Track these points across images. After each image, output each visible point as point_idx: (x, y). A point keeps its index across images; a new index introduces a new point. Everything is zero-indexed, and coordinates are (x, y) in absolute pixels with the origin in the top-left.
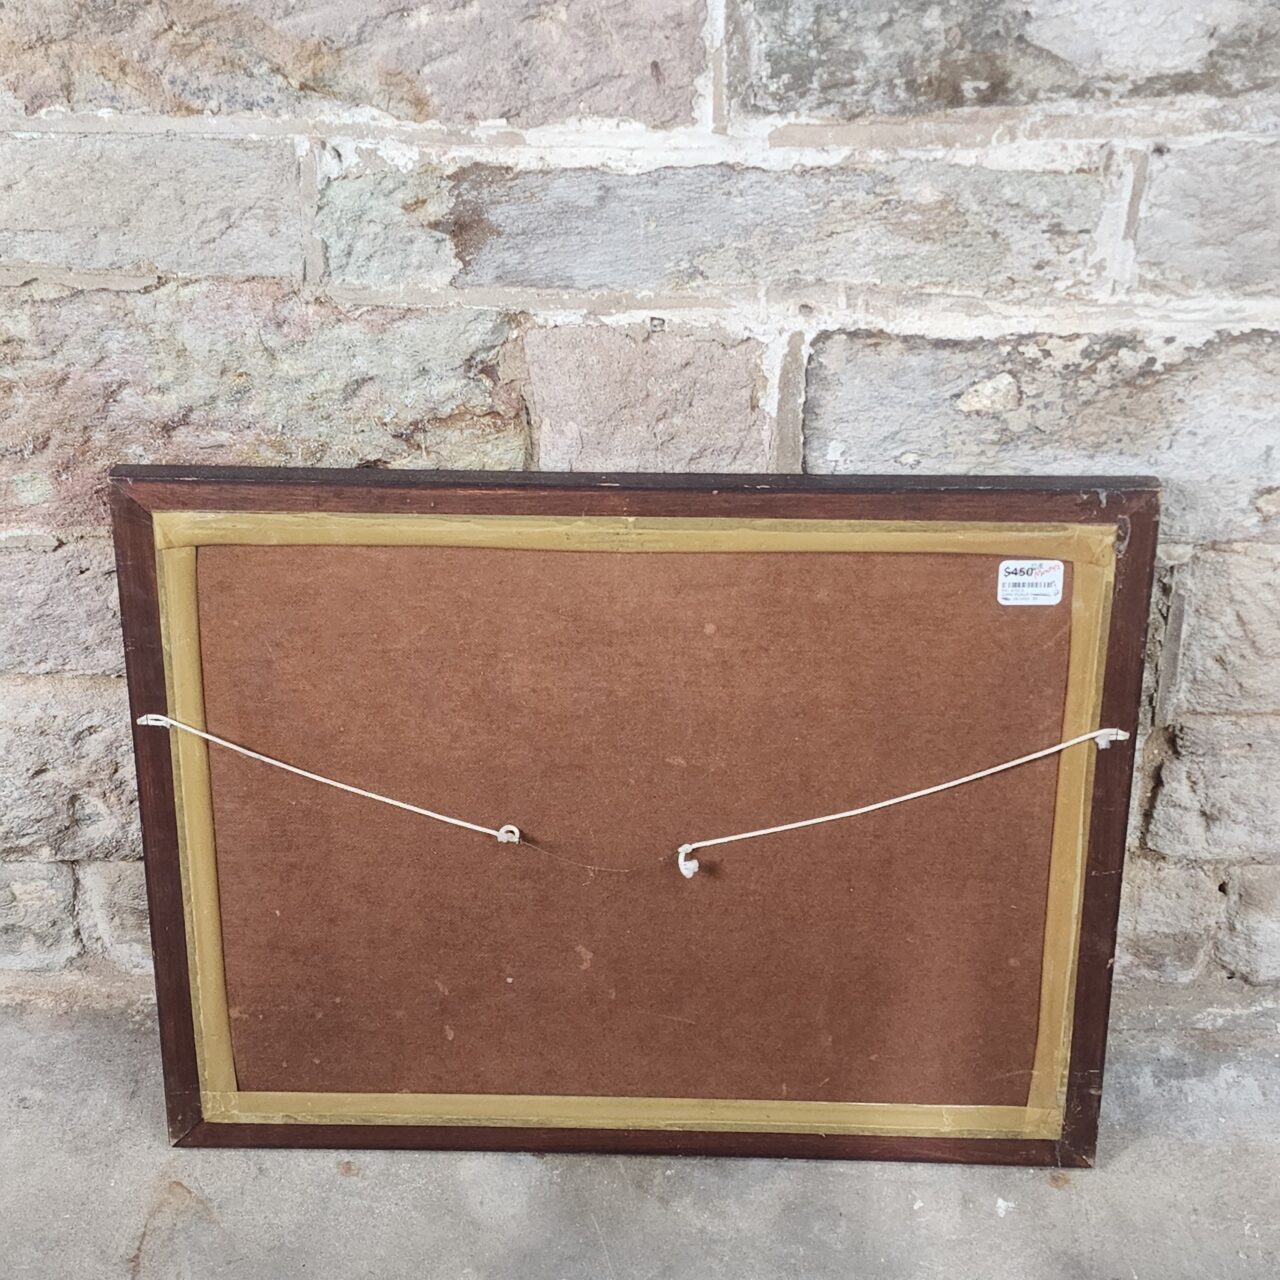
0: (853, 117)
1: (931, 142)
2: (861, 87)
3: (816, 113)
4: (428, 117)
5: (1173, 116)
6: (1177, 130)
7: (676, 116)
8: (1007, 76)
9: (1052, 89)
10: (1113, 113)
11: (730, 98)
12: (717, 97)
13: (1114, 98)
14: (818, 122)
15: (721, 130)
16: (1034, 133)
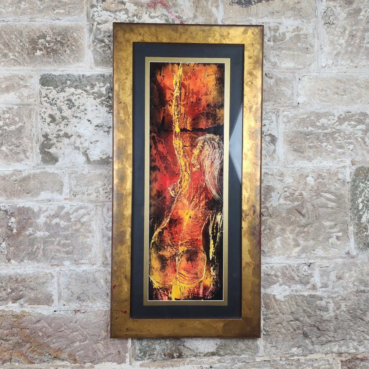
0: (155, 361)
1: (169, 366)
2: (156, 355)
3: (148, 360)
4: (77, 363)
5: (212, 360)
6: (214, 363)
7: (122, 361)
8: (182, 353)
9: (190, 355)
10: (202, 360)
11: (132, 358)
12: (130, 357)
13: (201, 357)
14: (148, 362)
15: (131, 364)
16: (188, 364)
